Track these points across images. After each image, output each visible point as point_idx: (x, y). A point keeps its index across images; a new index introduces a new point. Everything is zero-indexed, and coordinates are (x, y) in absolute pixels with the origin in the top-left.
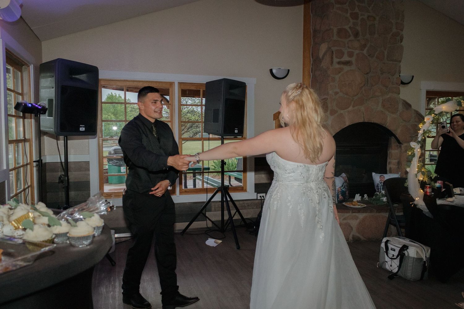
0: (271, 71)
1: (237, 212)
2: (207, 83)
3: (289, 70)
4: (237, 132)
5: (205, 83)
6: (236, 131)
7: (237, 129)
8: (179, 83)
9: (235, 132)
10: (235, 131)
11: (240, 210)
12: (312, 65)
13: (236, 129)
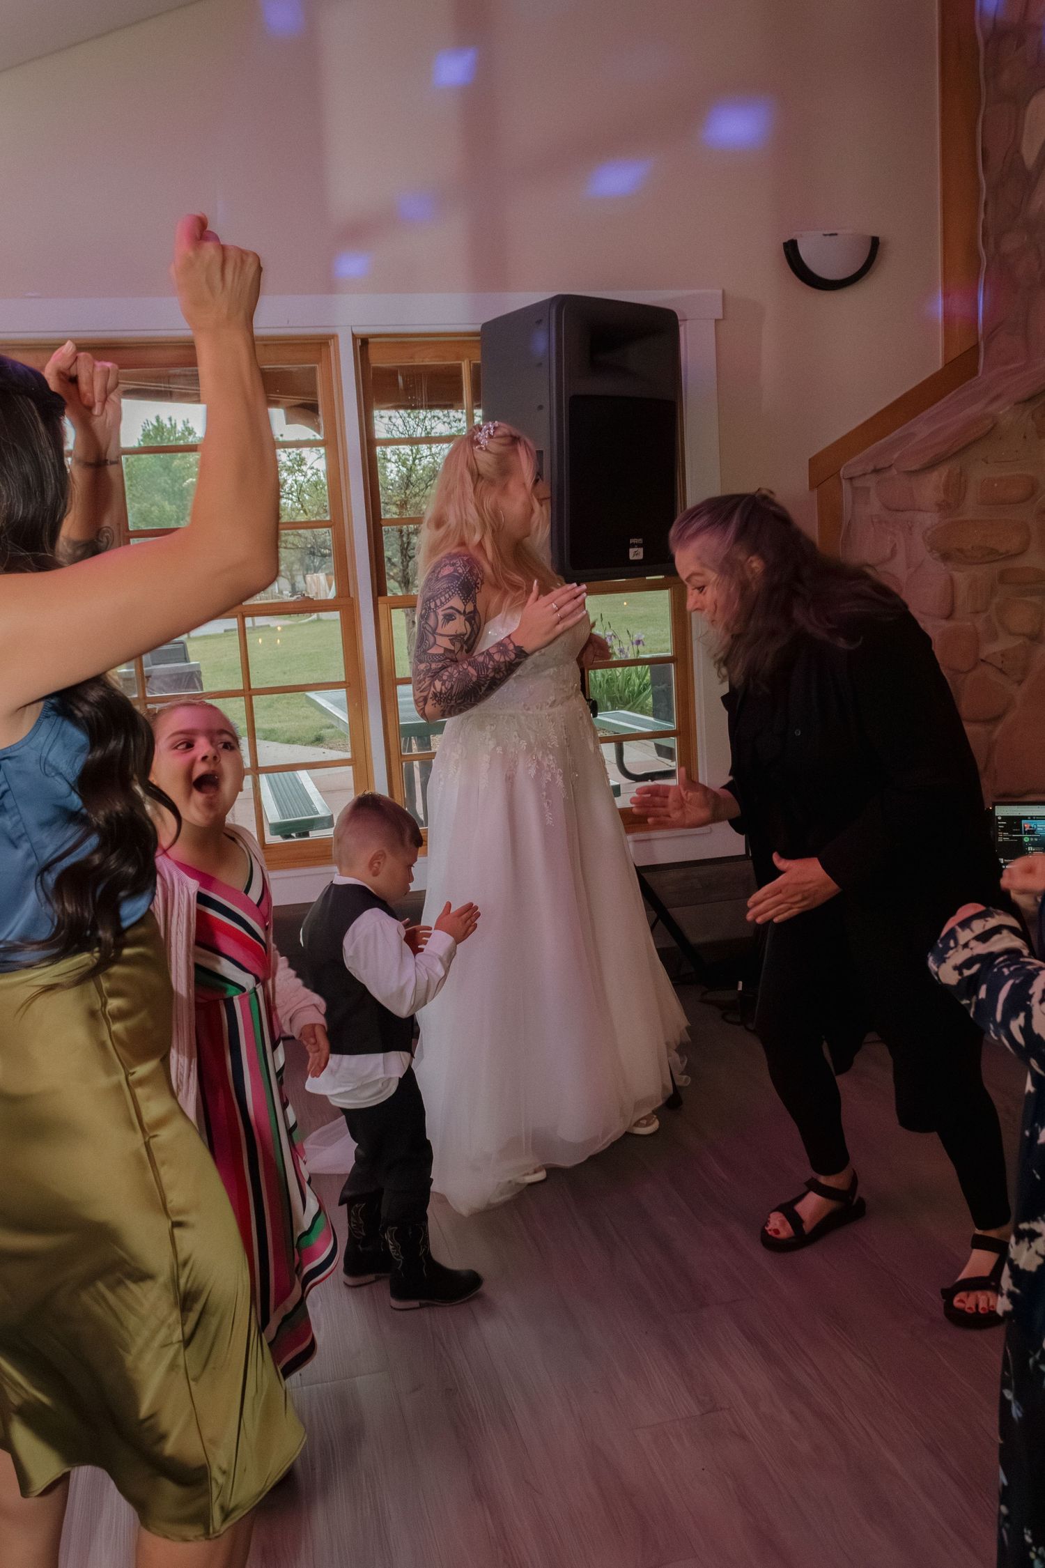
0: (791, 249)
1: (660, 921)
2: (485, 326)
3: (875, 242)
4: (641, 557)
5: (478, 328)
6: (636, 554)
7: (640, 541)
8: (354, 337)
9: (632, 557)
10: (632, 551)
11: (668, 910)
12: (985, 213)
13: (632, 541)
